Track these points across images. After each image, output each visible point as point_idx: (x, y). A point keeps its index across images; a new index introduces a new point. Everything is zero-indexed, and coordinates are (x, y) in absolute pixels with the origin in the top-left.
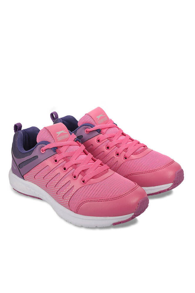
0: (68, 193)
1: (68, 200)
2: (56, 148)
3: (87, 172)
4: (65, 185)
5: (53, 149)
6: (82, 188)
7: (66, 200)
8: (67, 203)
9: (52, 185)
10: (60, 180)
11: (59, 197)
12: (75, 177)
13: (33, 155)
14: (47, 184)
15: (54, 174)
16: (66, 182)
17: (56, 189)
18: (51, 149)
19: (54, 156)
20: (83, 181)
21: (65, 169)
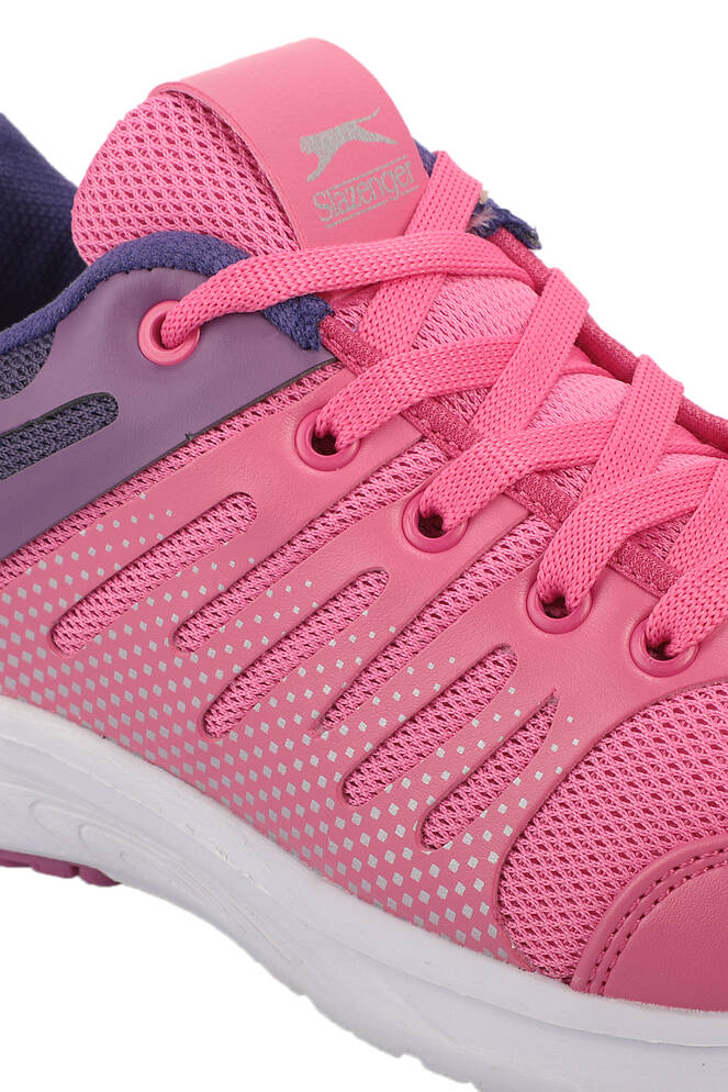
0: (482, 777)
1: (494, 858)
2: (316, 306)
3: (681, 551)
4: (450, 698)
5: (288, 317)
6: (656, 721)
7: (461, 853)
8: (479, 885)
9: (287, 710)
10: (380, 644)
11: (370, 826)
12: (555, 605)
13: (56, 383)
14: (220, 698)
15: (310, 585)
16: (455, 663)
17: (338, 743)
18: (260, 323)
19: (296, 390)
20: (659, 648)
21: (431, 524)
